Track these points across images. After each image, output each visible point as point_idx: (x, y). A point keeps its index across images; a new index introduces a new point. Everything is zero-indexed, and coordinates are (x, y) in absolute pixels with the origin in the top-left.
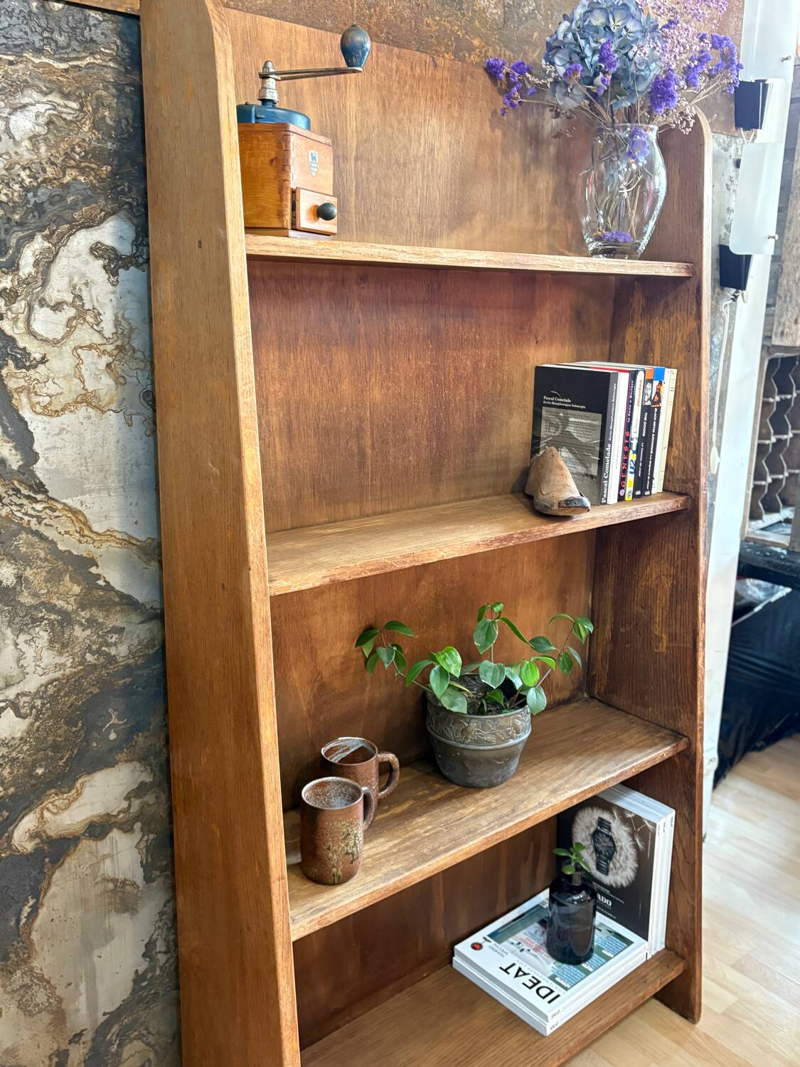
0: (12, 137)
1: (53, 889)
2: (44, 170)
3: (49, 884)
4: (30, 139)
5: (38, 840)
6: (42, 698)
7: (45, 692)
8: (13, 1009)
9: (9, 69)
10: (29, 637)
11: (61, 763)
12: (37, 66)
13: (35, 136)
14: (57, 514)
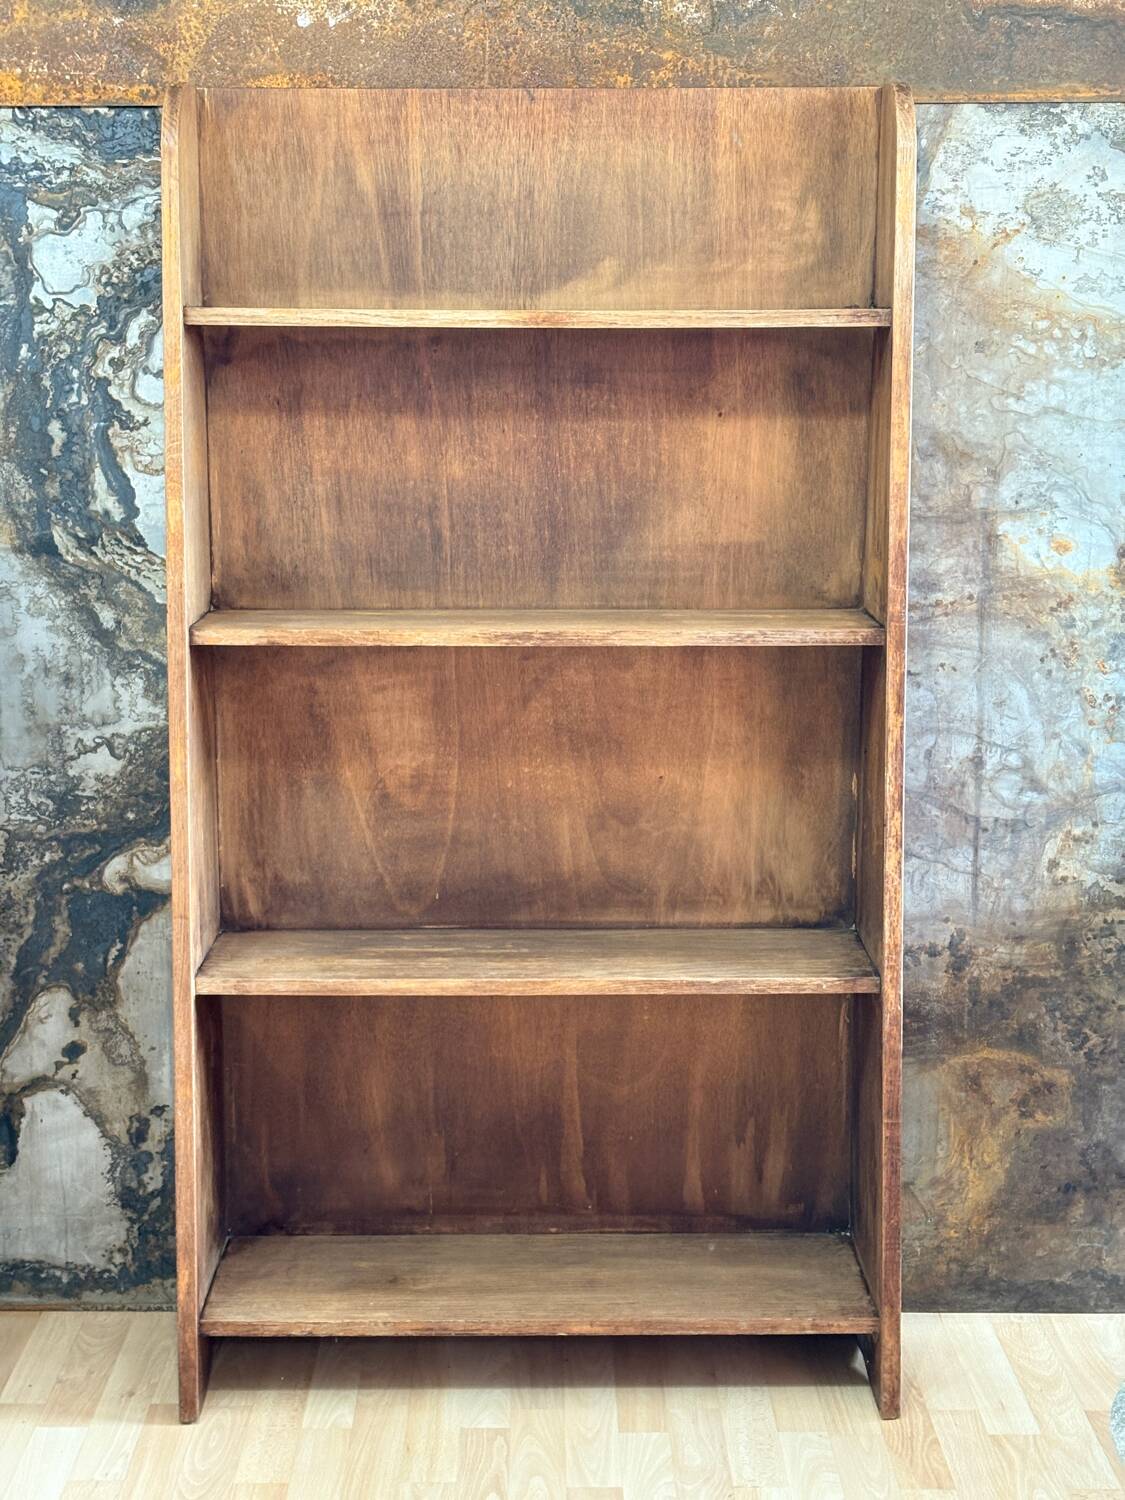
0: (123, 227)
1: (140, 941)
2: (151, 253)
3: (136, 934)
4: (139, 227)
5: (127, 885)
6: (135, 743)
7: (138, 738)
8: (97, 1049)
9: (123, 170)
10: (125, 682)
11: (152, 813)
12: (147, 165)
13: (143, 224)
14: (155, 567)
